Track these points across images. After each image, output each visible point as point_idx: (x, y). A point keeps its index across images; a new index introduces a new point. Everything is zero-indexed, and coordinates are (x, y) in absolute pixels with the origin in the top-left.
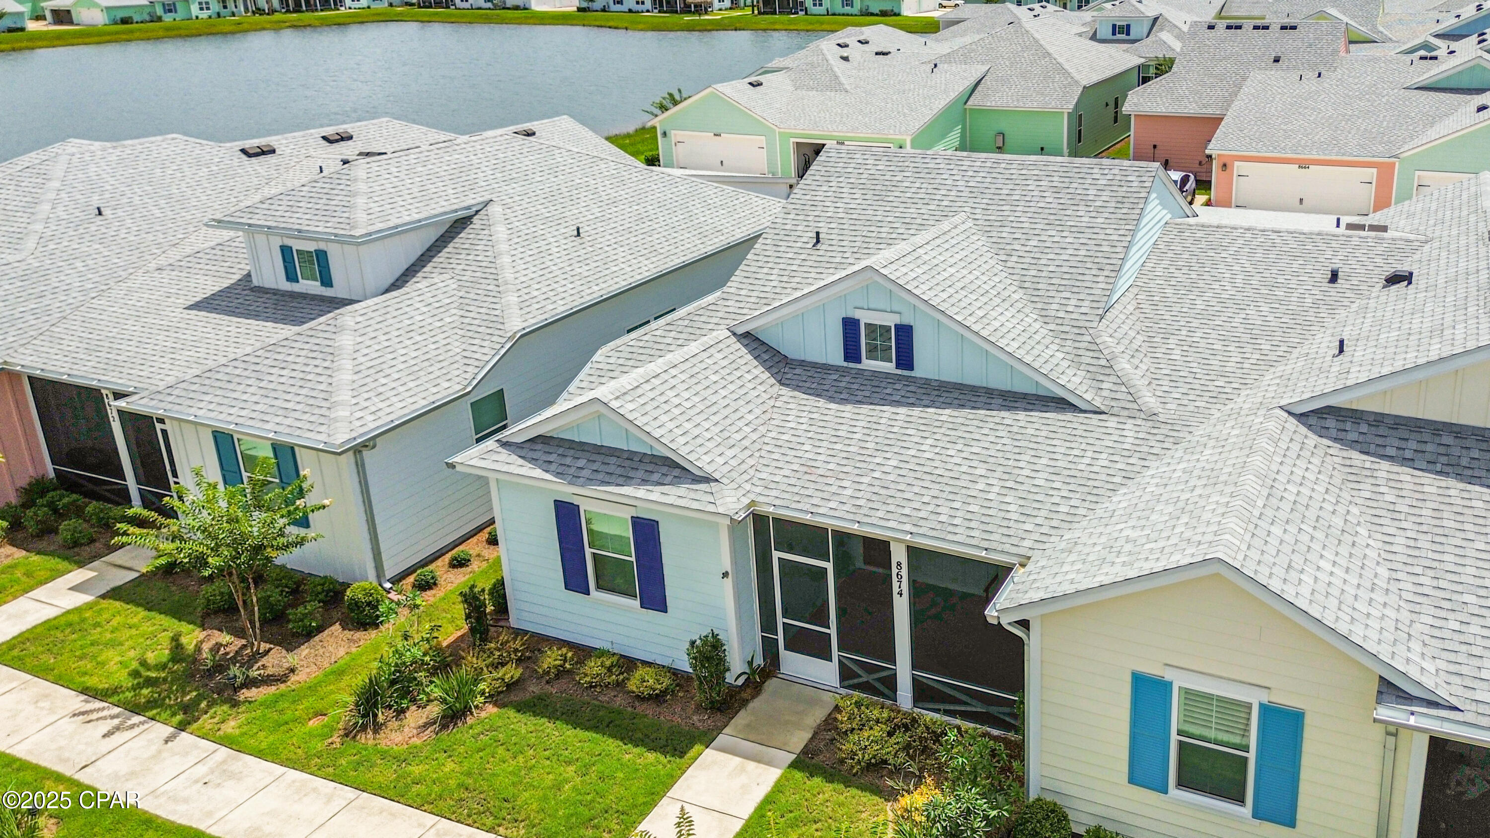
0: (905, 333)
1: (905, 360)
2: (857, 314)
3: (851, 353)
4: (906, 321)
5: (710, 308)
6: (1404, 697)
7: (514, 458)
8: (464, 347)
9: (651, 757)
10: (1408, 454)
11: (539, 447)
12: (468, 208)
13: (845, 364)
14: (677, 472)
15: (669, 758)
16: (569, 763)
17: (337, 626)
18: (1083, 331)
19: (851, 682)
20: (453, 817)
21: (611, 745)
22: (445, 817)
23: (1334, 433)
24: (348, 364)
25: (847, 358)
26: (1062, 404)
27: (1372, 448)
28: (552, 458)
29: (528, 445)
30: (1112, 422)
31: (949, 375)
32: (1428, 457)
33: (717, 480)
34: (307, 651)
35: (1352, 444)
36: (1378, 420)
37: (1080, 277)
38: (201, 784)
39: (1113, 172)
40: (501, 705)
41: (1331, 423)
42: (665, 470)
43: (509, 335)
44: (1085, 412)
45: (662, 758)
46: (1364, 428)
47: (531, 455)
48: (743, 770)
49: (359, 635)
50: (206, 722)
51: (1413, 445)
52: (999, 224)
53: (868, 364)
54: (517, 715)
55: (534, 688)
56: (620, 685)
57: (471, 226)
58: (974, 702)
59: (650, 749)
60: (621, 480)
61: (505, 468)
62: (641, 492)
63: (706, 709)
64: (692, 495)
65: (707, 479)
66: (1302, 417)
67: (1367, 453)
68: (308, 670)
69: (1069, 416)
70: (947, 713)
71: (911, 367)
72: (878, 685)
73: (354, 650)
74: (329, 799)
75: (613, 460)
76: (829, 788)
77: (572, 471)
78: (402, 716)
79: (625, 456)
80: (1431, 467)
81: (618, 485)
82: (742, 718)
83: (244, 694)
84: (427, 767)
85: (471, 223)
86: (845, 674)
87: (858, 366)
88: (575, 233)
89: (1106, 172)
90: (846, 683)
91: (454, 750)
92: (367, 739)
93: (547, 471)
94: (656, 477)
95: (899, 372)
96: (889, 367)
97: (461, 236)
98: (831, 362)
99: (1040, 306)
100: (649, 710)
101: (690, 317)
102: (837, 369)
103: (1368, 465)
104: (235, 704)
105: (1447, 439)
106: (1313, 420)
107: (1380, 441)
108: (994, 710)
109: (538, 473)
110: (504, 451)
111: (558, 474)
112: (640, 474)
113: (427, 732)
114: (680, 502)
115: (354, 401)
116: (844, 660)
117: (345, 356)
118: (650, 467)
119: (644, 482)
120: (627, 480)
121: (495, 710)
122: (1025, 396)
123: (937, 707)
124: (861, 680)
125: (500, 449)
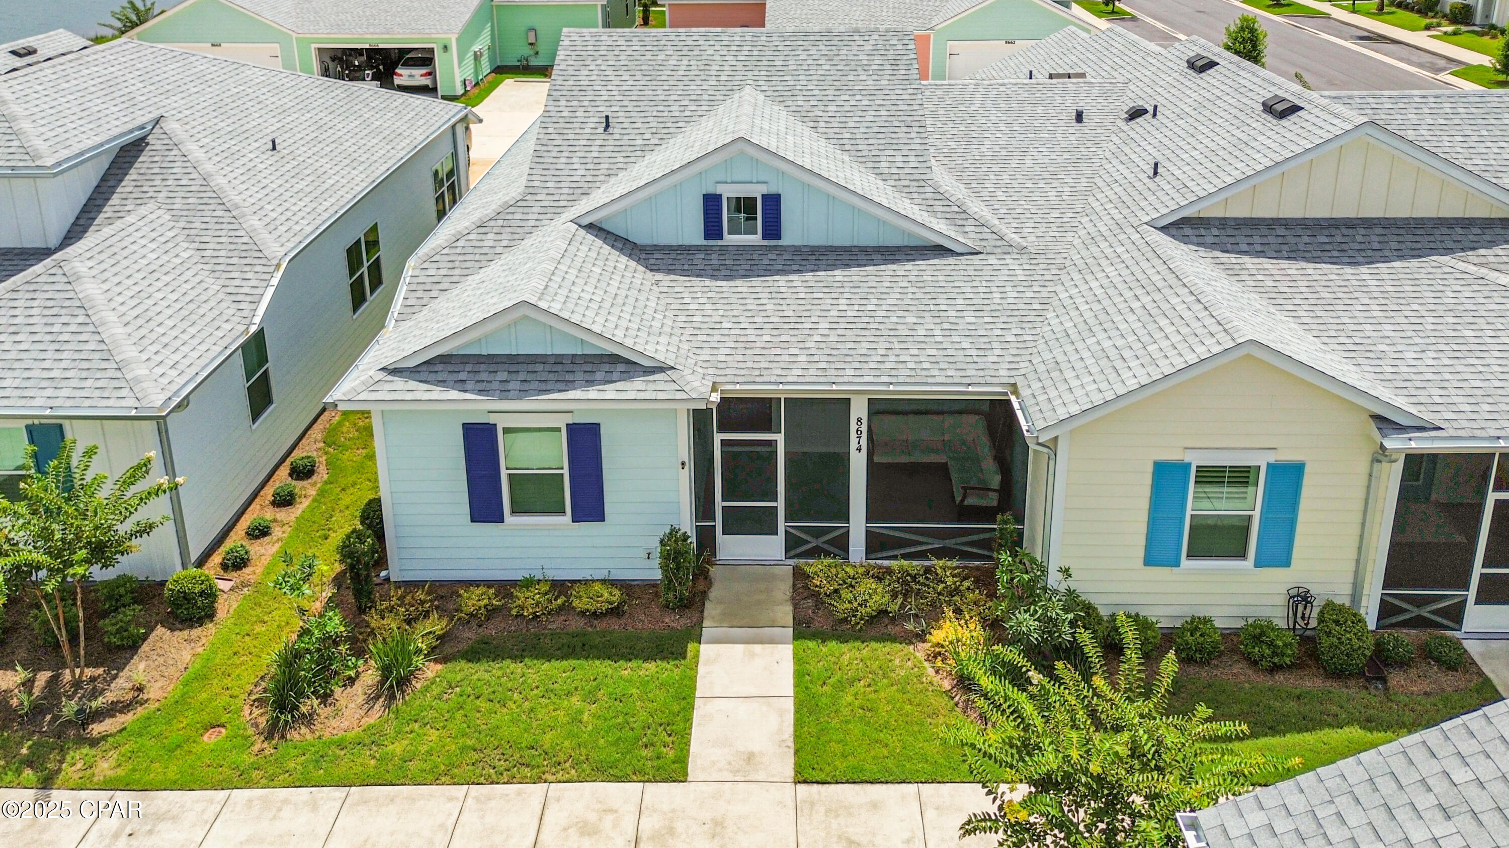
0: (773, 202)
1: (773, 230)
2: (720, 189)
3: (712, 229)
4: (772, 189)
5: (519, 204)
6: (1400, 428)
7: (412, 384)
8: (221, 282)
9: (652, 666)
10: (1258, 248)
11: (439, 367)
12: (142, 127)
13: (705, 243)
14: (621, 367)
15: (672, 663)
16: (569, 694)
17: (160, 630)
18: (923, 184)
19: (799, 550)
20: (482, 780)
21: (603, 667)
22: (473, 783)
23: (1195, 239)
24: (112, 317)
25: (707, 236)
26: (940, 251)
27: (1229, 247)
28: (463, 376)
29: (424, 368)
30: (992, 260)
31: (817, 239)
32: (1273, 247)
33: (673, 368)
34: (142, 666)
35: (1213, 246)
36: (1223, 223)
37: (893, 135)
38: (124, 839)
39: (874, 37)
40: (445, 660)
41: (1188, 231)
42: (607, 367)
43: (275, 262)
44: (962, 254)
45: (664, 664)
46: (1215, 232)
47: (432, 377)
48: (753, 655)
49: (196, 632)
50: (70, 770)
51: (1257, 239)
52: (789, 93)
53: (730, 239)
54: (470, 665)
55: (469, 635)
56: (566, 608)
57: (149, 148)
58: (930, 540)
59: (646, 660)
60: (561, 386)
61: (409, 396)
62: (592, 393)
63: (674, 609)
64: (652, 386)
65: (661, 369)
66: (1164, 229)
67: (1227, 252)
68: (159, 684)
69: (951, 260)
70: (905, 557)
71: (778, 237)
72: (826, 547)
73: (200, 650)
74: (314, 806)
75: (539, 367)
76: (844, 647)
77: (496, 385)
78: (330, 700)
79: (553, 361)
80: (1278, 255)
81: (560, 391)
82: (711, 609)
83: (97, 729)
84: (405, 742)
85: (147, 144)
86: (792, 544)
87: (720, 243)
88: (271, 147)
89: (867, 38)
90: (792, 553)
91: (424, 718)
92: (300, 735)
93: (465, 391)
94: (599, 376)
95: (766, 243)
96: (756, 239)
97: (140, 159)
98: (687, 242)
99: (871, 165)
100: (614, 624)
101: (501, 216)
102: (698, 248)
103: (1234, 261)
104: (94, 743)
105: (1281, 231)
106: (1173, 231)
107: (1232, 240)
108: (950, 543)
109: (454, 394)
110: (396, 378)
111: (480, 392)
112: (579, 376)
113: (377, 706)
114: (641, 396)
115: (144, 357)
116: (792, 531)
117: (103, 308)
118: (588, 367)
119: (590, 383)
120: (568, 385)
121: (439, 667)
122: (899, 249)
123: (891, 553)
124: (809, 546)
125: (390, 378)
